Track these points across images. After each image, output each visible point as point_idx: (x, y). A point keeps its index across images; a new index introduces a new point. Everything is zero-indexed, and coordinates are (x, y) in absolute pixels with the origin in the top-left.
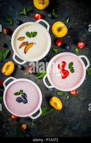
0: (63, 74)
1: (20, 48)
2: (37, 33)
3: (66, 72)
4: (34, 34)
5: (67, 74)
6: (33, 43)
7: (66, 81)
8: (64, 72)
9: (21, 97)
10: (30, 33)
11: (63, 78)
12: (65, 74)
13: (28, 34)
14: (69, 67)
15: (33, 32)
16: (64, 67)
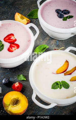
0: (11, 38)
3: (8, 41)
4: (56, 85)
5: (7, 38)
6: (57, 74)
7: (9, 31)
8: (11, 40)
9: (64, 14)
11: (12, 35)
12: (9, 39)
13: (66, 86)
14: (3, 45)
15: (59, 88)
16: (11, 46)
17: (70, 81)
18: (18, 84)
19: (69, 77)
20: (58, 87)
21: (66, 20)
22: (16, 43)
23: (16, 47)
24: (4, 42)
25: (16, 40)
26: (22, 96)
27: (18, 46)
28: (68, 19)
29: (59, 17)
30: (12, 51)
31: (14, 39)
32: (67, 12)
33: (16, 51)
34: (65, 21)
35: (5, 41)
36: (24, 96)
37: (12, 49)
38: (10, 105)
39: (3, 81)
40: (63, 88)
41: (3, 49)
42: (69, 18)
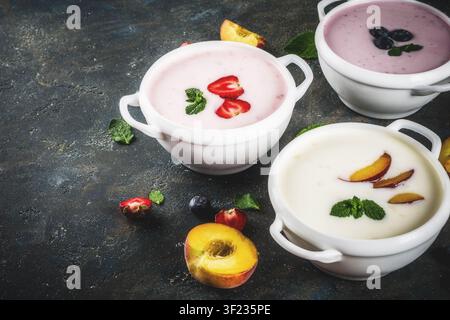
0: (230, 87)
1: (412, 172)
2: (331, 214)
3: (221, 91)
4: (343, 209)
5: (218, 85)
6: (352, 181)
9: (394, 41)
10: (364, 216)
11: (234, 79)
12: (224, 87)
13: (376, 213)
14: (203, 101)
15: (352, 217)
16: (226, 106)
17: (390, 202)
18: (234, 214)
19: (388, 194)
20: (351, 213)
21: (399, 54)
22: (242, 98)
23: (240, 108)
24: (207, 94)
25: (242, 92)
26: (243, 240)
27: (246, 107)
28: (404, 53)
29: (377, 46)
30: (227, 117)
31: (237, 88)
32: (403, 35)
33: (239, 117)
34: (393, 57)
35: (210, 91)
36: (247, 240)
37: (227, 110)
38: (203, 252)
39: (192, 203)
40: (364, 218)
41: (203, 108)
42: (408, 51)
